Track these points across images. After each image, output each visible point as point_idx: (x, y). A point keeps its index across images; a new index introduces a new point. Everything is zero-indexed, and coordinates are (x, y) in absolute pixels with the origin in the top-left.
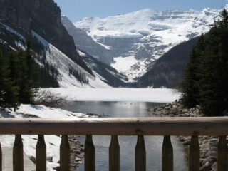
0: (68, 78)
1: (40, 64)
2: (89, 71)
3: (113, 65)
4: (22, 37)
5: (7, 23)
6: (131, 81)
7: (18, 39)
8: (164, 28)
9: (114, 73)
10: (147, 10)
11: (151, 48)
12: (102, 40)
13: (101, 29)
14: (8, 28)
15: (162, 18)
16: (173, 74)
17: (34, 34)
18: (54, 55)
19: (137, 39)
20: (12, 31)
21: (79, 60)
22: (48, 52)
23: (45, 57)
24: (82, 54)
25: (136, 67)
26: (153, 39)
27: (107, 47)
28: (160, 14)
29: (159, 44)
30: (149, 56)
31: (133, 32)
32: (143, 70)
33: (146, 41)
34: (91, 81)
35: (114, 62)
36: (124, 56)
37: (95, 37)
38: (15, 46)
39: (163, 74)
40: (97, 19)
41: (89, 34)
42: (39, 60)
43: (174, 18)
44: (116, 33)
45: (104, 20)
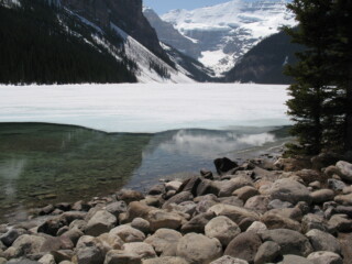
0: (148, 72)
1: (117, 57)
2: (172, 65)
3: (200, 60)
4: (99, 30)
5: (83, 15)
6: (218, 75)
7: (94, 31)
8: (254, 20)
9: (200, 68)
11: (241, 42)
12: (189, 33)
13: (188, 22)
14: (84, 20)
15: (252, 10)
16: (262, 69)
17: (113, 26)
18: (134, 47)
19: (226, 32)
20: (88, 23)
21: (162, 54)
22: (126, 45)
23: (124, 51)
24: (166, 48)
25: (224, 61)
26: (242, 32)
27: (194, 41)
28: (250, 6)
29: (248, 38)
30: (238, 50)
31: (222, 24)
32: (231, 64)
33: (235, 34)
34: (173, 76)
35: (201, 56)
36: (212, 50)
37: (182, 30)
38: (90, 39)
39: (252, 69)
40: (184, 11)
41: (175, 27)
42: (116, 53)
43: (265, 9)
44: (203, 26)
45: (192, 12)
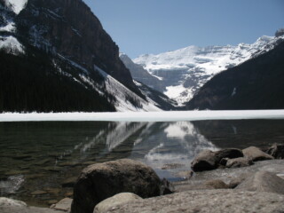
0: (125, 104)
1: (100, 92)
2: (144, 97)
3: (165, 93)
4: (85, 70)
5: (73, 59)
6: (180, 105)
7: (82, 72)
8: (207, 61)
9: (165, 99)
10: (192, 47)
11: (197, 78)
12: (156, 72)
13: (155, 64)
14: (73, 64)
15: (205, 53)
16: (215, 98)
17: (96, 68)
18: (112, 84)
19: (184, 71)
20: (77, 66)
21: (135, 89)
22: (107, 83)
23: (105, 87)
24: (138, 84)
25: (184, 94)
26: (198, 70)
27: (160, 79)
28: (203, 50)
29: (203, 74)
30: (195, 85)
31: (181, 65)
32: (190, 96)
33: (192, 72)
34: (145, 106)
35: (166, 90)
36: (174, 85)
37: (150, 70)
38: (78, 78)
39: (207, 99)
40: (152, 55)
41: (145, 68)
42: (99, 89)
43: (215, 52)
44: (167, 66)
45: (157, 56)
